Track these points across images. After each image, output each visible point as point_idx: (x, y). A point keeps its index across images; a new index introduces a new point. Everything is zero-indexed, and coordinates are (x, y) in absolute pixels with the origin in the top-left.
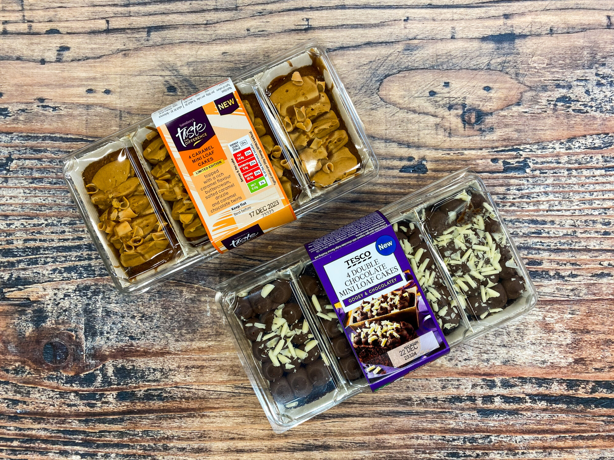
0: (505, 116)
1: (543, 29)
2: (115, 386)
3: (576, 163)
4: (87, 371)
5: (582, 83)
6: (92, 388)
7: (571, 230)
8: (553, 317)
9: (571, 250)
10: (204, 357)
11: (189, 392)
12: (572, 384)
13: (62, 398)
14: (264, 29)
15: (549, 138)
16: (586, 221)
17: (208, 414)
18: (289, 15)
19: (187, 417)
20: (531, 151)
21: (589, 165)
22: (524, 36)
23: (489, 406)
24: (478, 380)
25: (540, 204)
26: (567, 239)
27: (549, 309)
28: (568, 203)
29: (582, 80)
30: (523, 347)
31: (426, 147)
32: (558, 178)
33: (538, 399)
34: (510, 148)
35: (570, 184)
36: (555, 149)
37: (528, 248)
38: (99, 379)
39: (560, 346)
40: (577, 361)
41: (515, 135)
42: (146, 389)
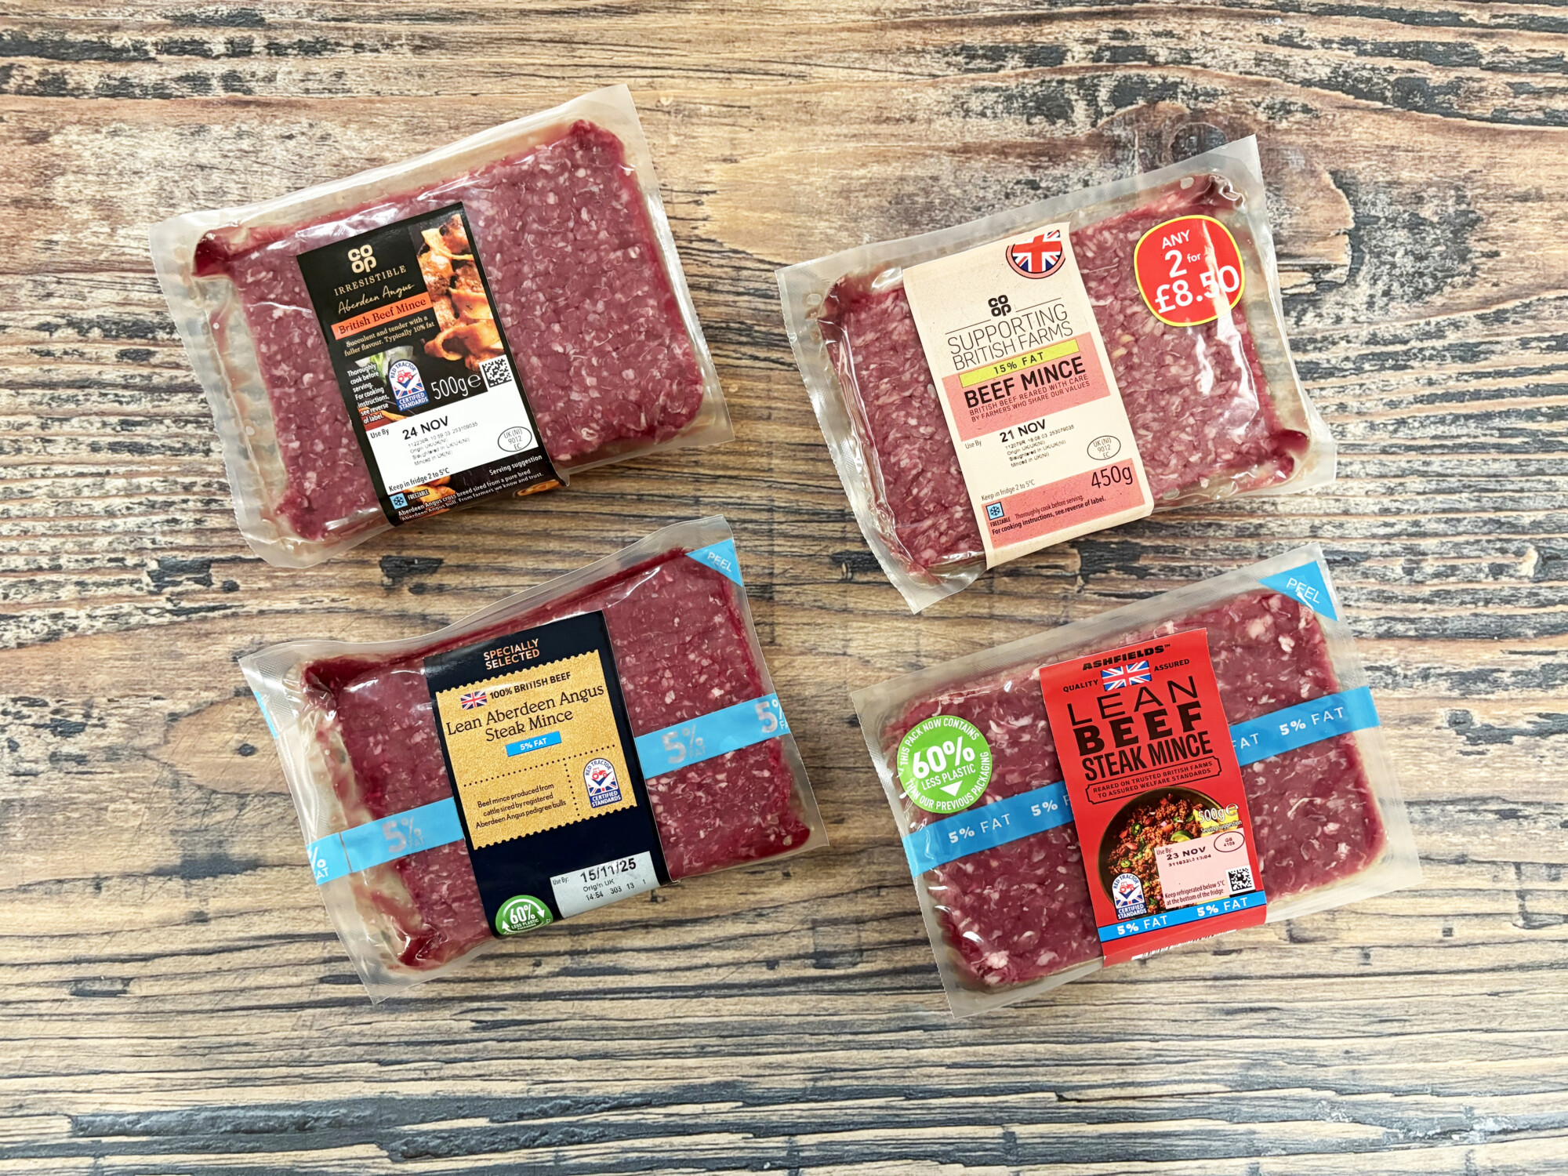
0: (207, 689)
1: (116, 890)
2: (1068, 77)
3: (42, 584)
4: (1129, 112)
5: (25, 766)
6: (1119, 73)
7: (52, 431)
8: (95, 234)
9: (52, 385)
10: (874, 143)
11: (906, 65)
12: (54, 86)
13: (1186, 51)
14: (752, 877)
15: (104, 642)
16: (19, 451)
17: (864, 17)
18: (697, 910)
19: (911, 11)
20: (145, 610)
21: (11, 580)
22: (159, 872)
23: (238, 34)
24: (261, 91)
25: (125, 489)
26: (60, 410)
27: (101, 252)
28: (60, 492)
29: (24, 774)
30: (159, 165)
31: (385, 617)
32: (82, 548)
33: (128, 51)
34: (194, 616)
35: (54, 536)
36: (89, 616)
37: (151, 390)
38: (1103, 94)
39: (80, 171)
40: (44, 136)
41: (181, 645)
42: (1002, 72)
